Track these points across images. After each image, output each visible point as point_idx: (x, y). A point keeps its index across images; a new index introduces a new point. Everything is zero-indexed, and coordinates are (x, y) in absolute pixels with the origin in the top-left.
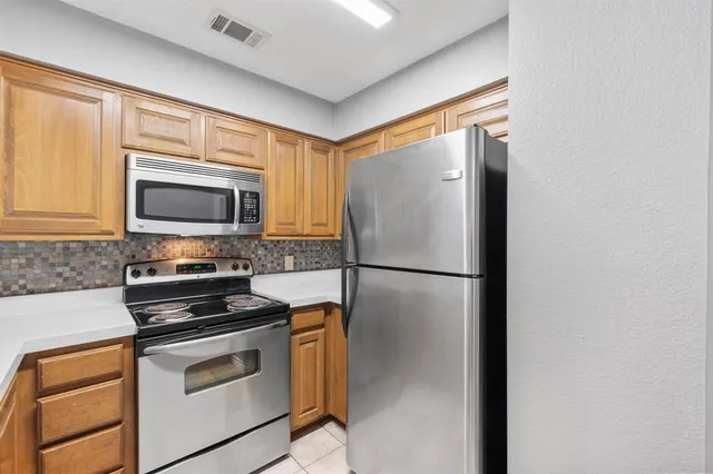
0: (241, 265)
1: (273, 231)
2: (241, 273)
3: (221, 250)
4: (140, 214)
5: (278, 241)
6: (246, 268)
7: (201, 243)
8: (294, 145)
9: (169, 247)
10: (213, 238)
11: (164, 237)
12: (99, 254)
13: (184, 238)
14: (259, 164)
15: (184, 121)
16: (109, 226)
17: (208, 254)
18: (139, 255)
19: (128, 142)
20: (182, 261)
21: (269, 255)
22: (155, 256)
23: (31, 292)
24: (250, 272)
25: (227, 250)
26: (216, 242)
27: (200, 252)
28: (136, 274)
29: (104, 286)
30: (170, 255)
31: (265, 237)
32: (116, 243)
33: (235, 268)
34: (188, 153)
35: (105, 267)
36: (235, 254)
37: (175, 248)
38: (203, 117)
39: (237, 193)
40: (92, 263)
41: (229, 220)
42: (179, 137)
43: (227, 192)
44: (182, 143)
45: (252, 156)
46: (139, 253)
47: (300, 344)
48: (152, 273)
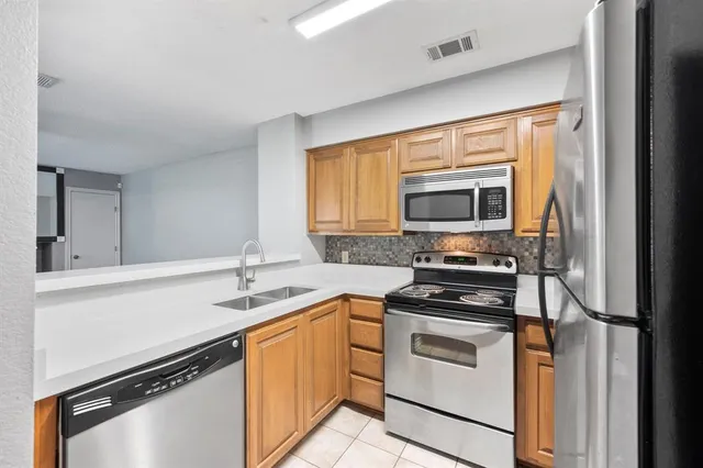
0: (503, 260)
1: (527, 226)
2: (502, 269)
3: (490, 246)
4: (408, 218)
6: (509, 265)
7: (471, 239)
9: (446, 241)
10: (481, 234)
11: (443, 234)
12: (405, 245)
13: (456, 234)
14: (512, 156)
15: (437, 140)
16: (394, 227)
17: (477, 249)
20: (458, 253)
22: (437, 248)
23: (377, 264)
24: (513, 270)
25: (495, 247)
26: (485, 238)
27: (470, 246)
28: (419, 260)
29: (407, 266)
30: (446, 248)
31: (519, 234)
32: (398, 237)
33: (497, 263)
35: (408, 253)
36: (504, 250)
37: (451, 243)
38: (453, 132)
39: (477, 192)
40: (402, 250)
41: (471, 218)
42: (434, 154)
43: (469, 192)
44: (437, 158)
45: (501, 150)
46: (426, 245)
47: (540, 364)
48: (428, 260)
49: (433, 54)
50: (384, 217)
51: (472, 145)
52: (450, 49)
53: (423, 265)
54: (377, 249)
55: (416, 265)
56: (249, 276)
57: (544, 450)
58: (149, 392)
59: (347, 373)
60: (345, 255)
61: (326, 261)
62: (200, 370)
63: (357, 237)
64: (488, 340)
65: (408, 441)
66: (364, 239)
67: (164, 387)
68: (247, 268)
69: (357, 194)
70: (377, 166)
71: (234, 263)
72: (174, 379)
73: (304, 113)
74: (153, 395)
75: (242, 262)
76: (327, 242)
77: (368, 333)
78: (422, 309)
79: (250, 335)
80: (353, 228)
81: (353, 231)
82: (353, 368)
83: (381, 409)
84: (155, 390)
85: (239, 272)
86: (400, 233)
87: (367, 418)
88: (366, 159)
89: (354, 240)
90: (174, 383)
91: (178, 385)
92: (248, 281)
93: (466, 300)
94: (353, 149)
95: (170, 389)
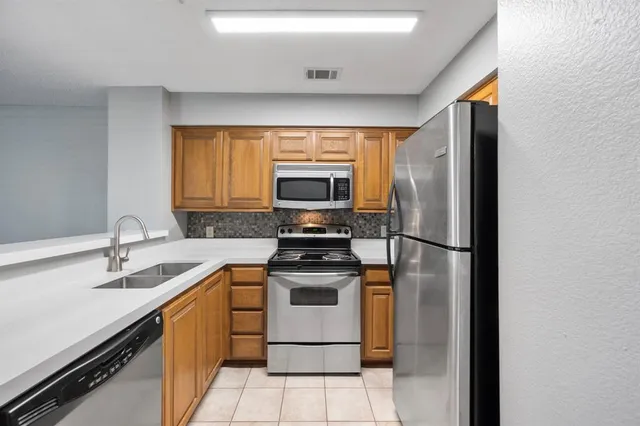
0: (343, 229)
1: (361, 206)
2: (343, 235)
3: (333, 219)
4: (279, 197)
5: (375, 214)
6: (346, 232)
7: (320, 214)
8: (380, 138)
9: (302, 216)
10: (327, 210)
11: (300, 211)
13: (310, 211)
14: (352, 158)
15: (302, 138)
16: (266, 204)
17: (324, 222)
18: (287, 220)
19: (275, 157)
20: (310, 225)
21: (368, 225)
22: (295, 222)
24: (349, 236)
25: (337, 220)
27: (319, 220)
28: (283, 232)
29: (270, 237)
30: (303, 221)
31: (356, 211)
33: (339, 232)
34: (305, 158)
35: (271, 227)
36: (342, 222)
37: (306, 217)
38: (314, 133)
39: (332, 180)
40: (266, 224)
41: (328, 199)
42: (300, 149)
43: (327, 180)
44: (302, 152)
45: (346, 153)
46: (287, 219)
47: (374, 294)
48: (290, 231)
49: (310, 74)
50: (257, 196)
51: (328, 146)
52: (322, 74)
53: (287, 235)
54: (242, 224)
55: (280, 235)
56: (123, 255)
57: (377, 348)
58: (92, 384)
59: (227, 335)
60: (210, 230)
61: (188, 237)
62: (134, 352)
63: (223, 213)
64: (344, 284)
65: (286, 374)
66: (230, 215)
67: (105, 376)
68: (121, 246)
69: (230, 174)
70: (250, 152)
71: (104, 242)
72: (113, 365)
73: (172, 88)
74: (96, 386)
75: (115, 240)
76: (189, 218)
77: (248, 296)
78: (299, 268)
79: (166, 310)
80: (226, 204)
81: (226, 208)
82: (234, 330)
83: (264, 358)
84: (98, 381)
85: (105, 252)
86: (271, 210)
87: (246, 370)
88: (240, 144)
89: (220, 216)
90: (113, 370)
91: (116, 371)
92: (123, 260)
93: (326, 258)
94: (226, 133)
95: (110, 376)
